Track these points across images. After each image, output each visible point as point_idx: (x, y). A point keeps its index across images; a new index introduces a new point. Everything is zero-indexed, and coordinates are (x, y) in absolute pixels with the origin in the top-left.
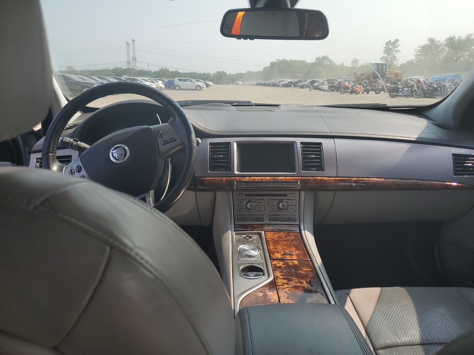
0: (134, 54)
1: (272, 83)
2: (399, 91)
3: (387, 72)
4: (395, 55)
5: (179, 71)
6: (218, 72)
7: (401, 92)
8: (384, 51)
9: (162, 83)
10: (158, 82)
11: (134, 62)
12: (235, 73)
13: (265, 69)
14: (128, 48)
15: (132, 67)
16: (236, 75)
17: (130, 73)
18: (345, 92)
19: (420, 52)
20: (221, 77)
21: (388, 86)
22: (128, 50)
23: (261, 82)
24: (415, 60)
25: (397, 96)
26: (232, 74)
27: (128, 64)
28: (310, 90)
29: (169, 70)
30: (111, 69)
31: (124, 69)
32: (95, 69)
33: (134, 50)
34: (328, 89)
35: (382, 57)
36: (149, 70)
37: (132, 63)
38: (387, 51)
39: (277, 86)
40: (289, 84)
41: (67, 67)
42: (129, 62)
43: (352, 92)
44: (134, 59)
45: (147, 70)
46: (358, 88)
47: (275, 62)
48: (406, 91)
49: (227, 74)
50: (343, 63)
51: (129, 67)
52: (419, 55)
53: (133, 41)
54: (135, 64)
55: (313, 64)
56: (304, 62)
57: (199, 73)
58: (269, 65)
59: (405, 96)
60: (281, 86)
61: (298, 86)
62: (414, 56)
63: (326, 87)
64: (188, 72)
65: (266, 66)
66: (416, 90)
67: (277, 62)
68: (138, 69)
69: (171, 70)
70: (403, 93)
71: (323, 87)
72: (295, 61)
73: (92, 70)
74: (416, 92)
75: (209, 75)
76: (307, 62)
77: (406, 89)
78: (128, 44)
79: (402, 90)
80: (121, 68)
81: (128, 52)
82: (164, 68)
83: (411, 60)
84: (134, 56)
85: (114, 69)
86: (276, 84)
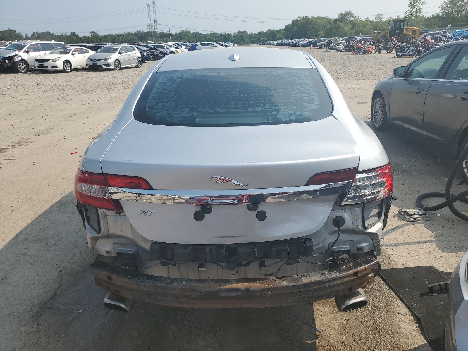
0: (155, 17)
1: (292, 42)
2: (405, 50)
3: (405, 29)
4: (421, 7)
5: (200, 32)
6: (239, 32)
7: (407, 51)
8: (409, 4)
9: (186, 48)
10: (181, 47)
11: (156, 25)
12: (257, 33)
13: (287, 27)
14: (149, 11)
15: (154, 30)
16: (257, 34)
17: (152, 36)
18: (358, 52)
19: (446, 4)
20: (242, 36)
21: (400, 45)
22: (149, 13)
23: (282, 41)
24: (441, 13)
25: (402, 55)
26: (253, 33)
27: (150, 27)
28: (327, 51)
29: (190, 31)
30: (133, 33)
31: (146, 32)
32: (117, 33)
33: (155, 12)
34: (344, 50)
35: (406, 11)
36: (170, 32)
37: (153, 26)
38: (411, 5)
39: (297, 46)
40: (308, 44)
41: (91, 32)
42: (150, 25)
43: (364, 53)
44: (155, 21)
45: (168, 33)
46: (371, 48)
47: (297, 20)
48: (411, 50)
49: (249, 33)
50: (367, 18)
51: (151, 30)
52: (444, 8)
53: (154, 2)
54: (156, 27)
55: (336, 21)
56: (327, 18)
57: (220, 33)
58: (291, 23)
59: (410, 55)
60: (300, 45)
61: (317, 46)
62: (440, 9)
63: (341, 47)
64: (209, 33)
65: (287, 24)
66: (421, 49)
67: (299, 19)
68: (160, 32)
69: (192, 32)
70: (408, 53)
71: (338, 47)
72: (318, 17)
73: (114, 34)
74: (421, 51)
75: (230, 35)
76: (330, 18)
77: (412, 48)
78: (148, 6)
79: (408, 49)
80: (143, 31)
81: (149, 14)
82: (185, 30)
83: (437, 14)
84: (155, 18)
85: (136, 32)
86: (295, 43)
